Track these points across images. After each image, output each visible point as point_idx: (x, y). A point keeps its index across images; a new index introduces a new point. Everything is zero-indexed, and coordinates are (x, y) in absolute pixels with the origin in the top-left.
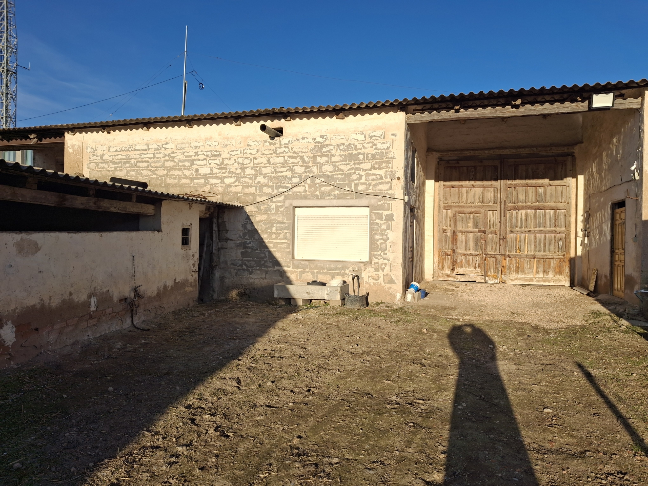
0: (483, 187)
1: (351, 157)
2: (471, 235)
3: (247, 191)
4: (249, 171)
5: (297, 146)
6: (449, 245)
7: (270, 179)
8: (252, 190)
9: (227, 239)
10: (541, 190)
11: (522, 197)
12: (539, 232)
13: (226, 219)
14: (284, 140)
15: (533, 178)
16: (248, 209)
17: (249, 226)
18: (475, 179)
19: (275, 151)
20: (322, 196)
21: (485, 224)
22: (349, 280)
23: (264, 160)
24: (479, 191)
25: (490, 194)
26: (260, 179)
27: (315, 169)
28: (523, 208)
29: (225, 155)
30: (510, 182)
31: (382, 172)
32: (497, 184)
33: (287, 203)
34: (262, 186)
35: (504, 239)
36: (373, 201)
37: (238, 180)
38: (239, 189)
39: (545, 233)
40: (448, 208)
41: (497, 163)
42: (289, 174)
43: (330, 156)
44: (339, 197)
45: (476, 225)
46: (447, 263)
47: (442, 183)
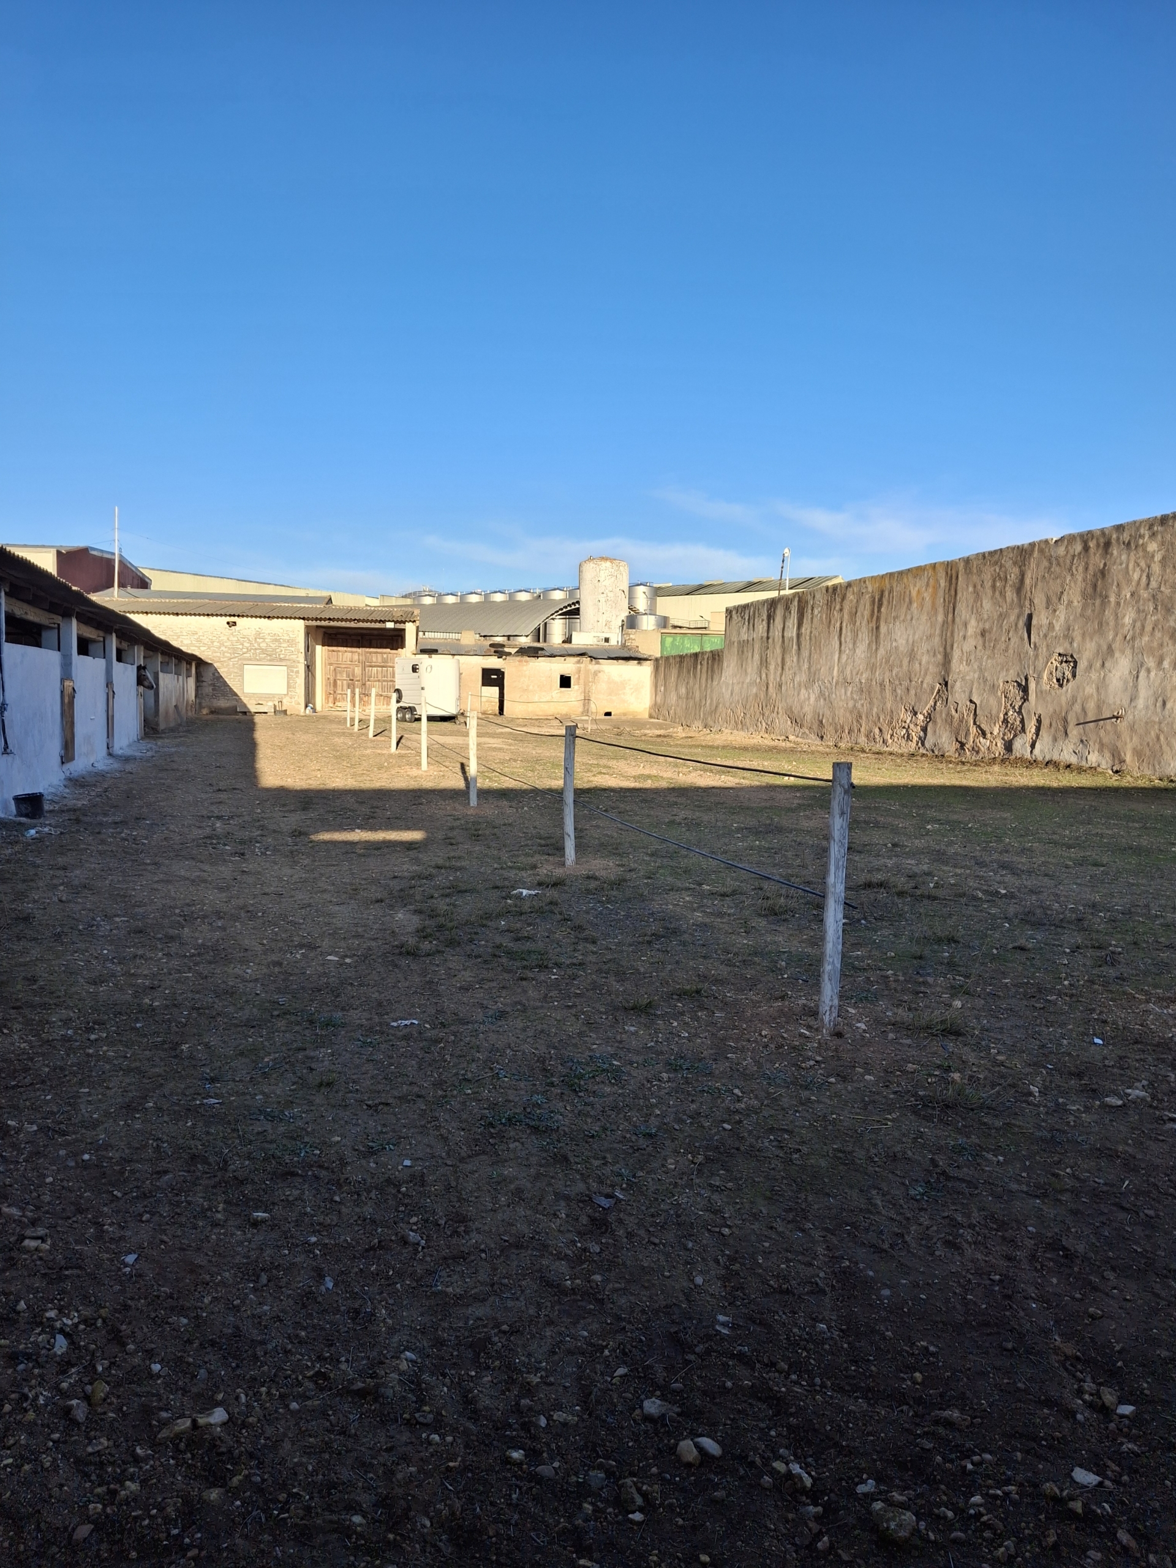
0: (352, 652)
1: (276, 640)
2: (345, 682)
3: (215, 654)
4: (215, 644)
5: (245, 632)
6: (332, 688)
7: (229, 649)
8: (218, 654)
9: (203, 681)
10: (385, 656)
11: (374, 660)
12: (384, 681)
13: (202, 670)
14: (237, 628)
15: (380, 648)
16: (215, 665)
17: (216, 674)
18: (347, 646)
19: (232, 634)
20: (260, 660)
21: (353, 675)
22: (277, 704)
23: (225, 638)
24: (350, 655)
25: (356, 657)
26: (223, 648)
27: (256, 645)
28: (375, 666)
29: (201, 634)
30: (367, 650)
31: (293, 649)
32: (360, 650)
33: (240, 662)
34: (224, 652)
35: (364, 684)
36: (288, 663)
37: (209, 648)
38: (210, 653)
39: (387, 681)
40: (331, 664)
41: (359, 638)
42: (241, 647)
43: (264, 639)
44: (270, 661)
45: (348, 676)
46: (331, 699)
47: (326, 648)
